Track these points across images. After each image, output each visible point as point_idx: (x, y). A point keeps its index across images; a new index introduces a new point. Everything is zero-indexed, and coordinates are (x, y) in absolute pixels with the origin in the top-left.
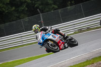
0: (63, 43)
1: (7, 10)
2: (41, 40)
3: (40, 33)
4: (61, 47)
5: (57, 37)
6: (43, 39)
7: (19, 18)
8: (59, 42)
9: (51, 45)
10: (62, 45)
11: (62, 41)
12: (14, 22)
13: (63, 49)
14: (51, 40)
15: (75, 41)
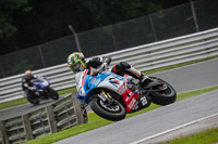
0: (135, 96)
3: (82, 74)
4: (130, 106)
5: (121, 83)
6: (87, 88)
9: (106, 102)
10: (134, 100)
11: (133, 91)
13: (135, 111)
14: (107, 90)
15: (169, 90)
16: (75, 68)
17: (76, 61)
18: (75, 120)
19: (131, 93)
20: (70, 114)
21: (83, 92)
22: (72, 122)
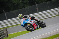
0: (36, 25)
1: (17, 2)
2: (23, 23)
4: (35, 28)
6: (24, 23)
7: (24, 7)
8: (34, 25)
10: (36, 26)
11: (36, 24)
12: (21, 9)
14: (29, 24)
15: (44, 24)
16: (20, 18)
17: (21, 16)
18: (5, 36)
19: (35, 25)
20: (3, 35)
21: (23, 24)
22: (4, 37)
